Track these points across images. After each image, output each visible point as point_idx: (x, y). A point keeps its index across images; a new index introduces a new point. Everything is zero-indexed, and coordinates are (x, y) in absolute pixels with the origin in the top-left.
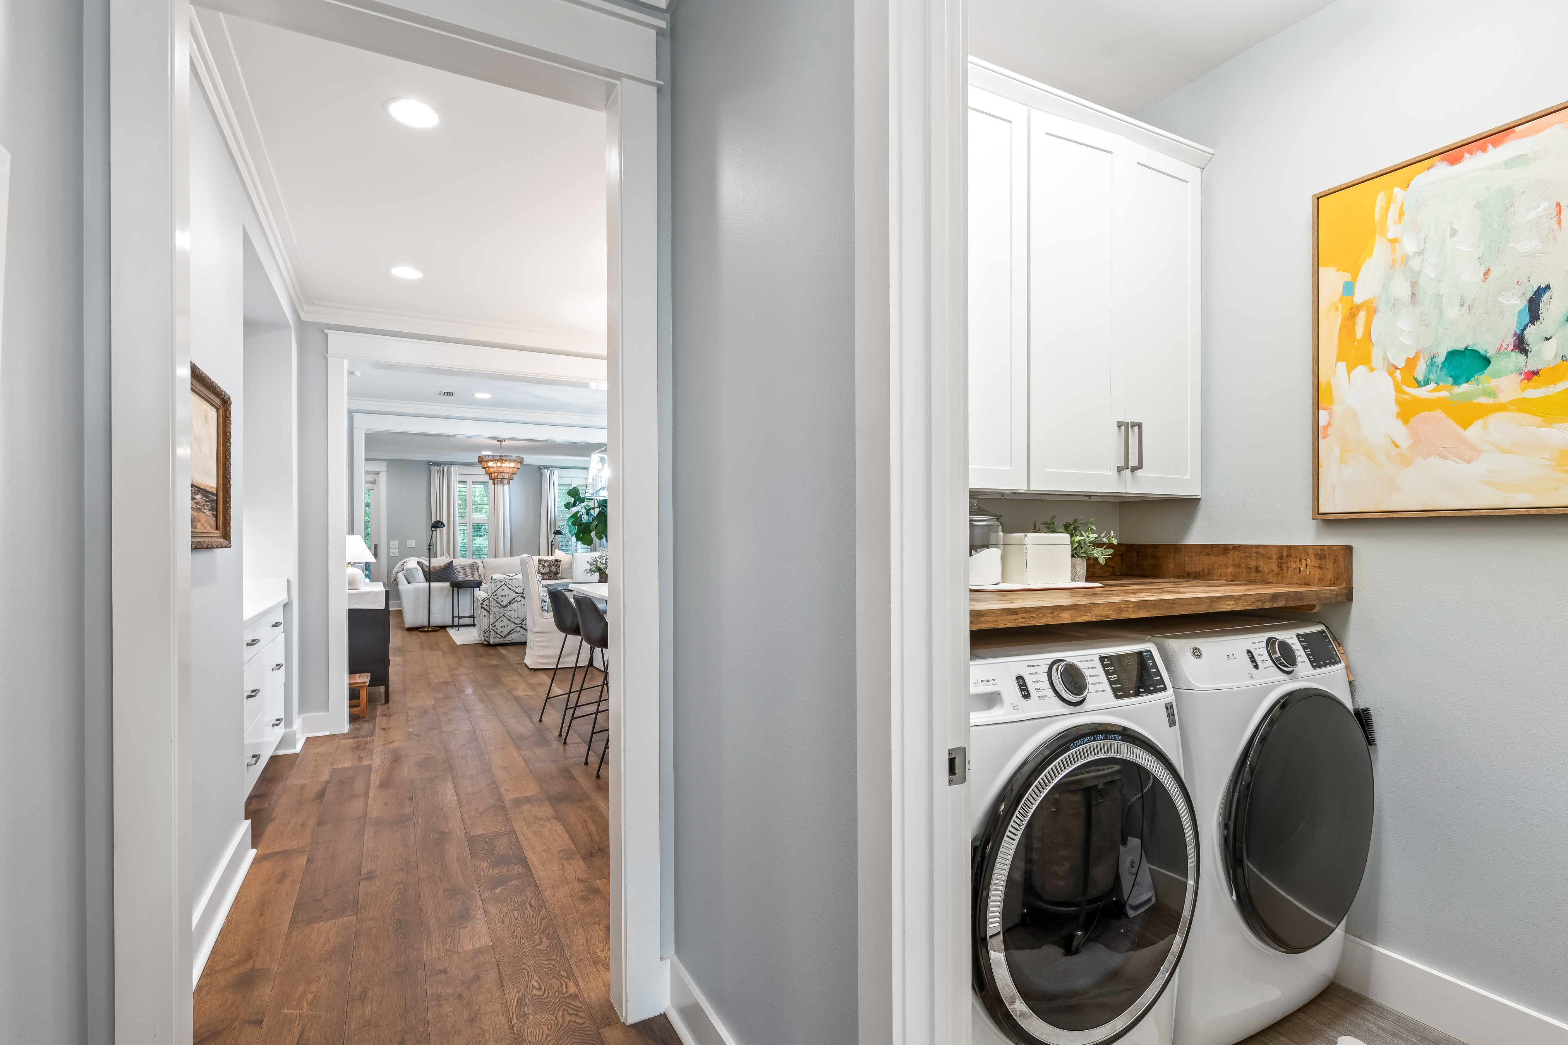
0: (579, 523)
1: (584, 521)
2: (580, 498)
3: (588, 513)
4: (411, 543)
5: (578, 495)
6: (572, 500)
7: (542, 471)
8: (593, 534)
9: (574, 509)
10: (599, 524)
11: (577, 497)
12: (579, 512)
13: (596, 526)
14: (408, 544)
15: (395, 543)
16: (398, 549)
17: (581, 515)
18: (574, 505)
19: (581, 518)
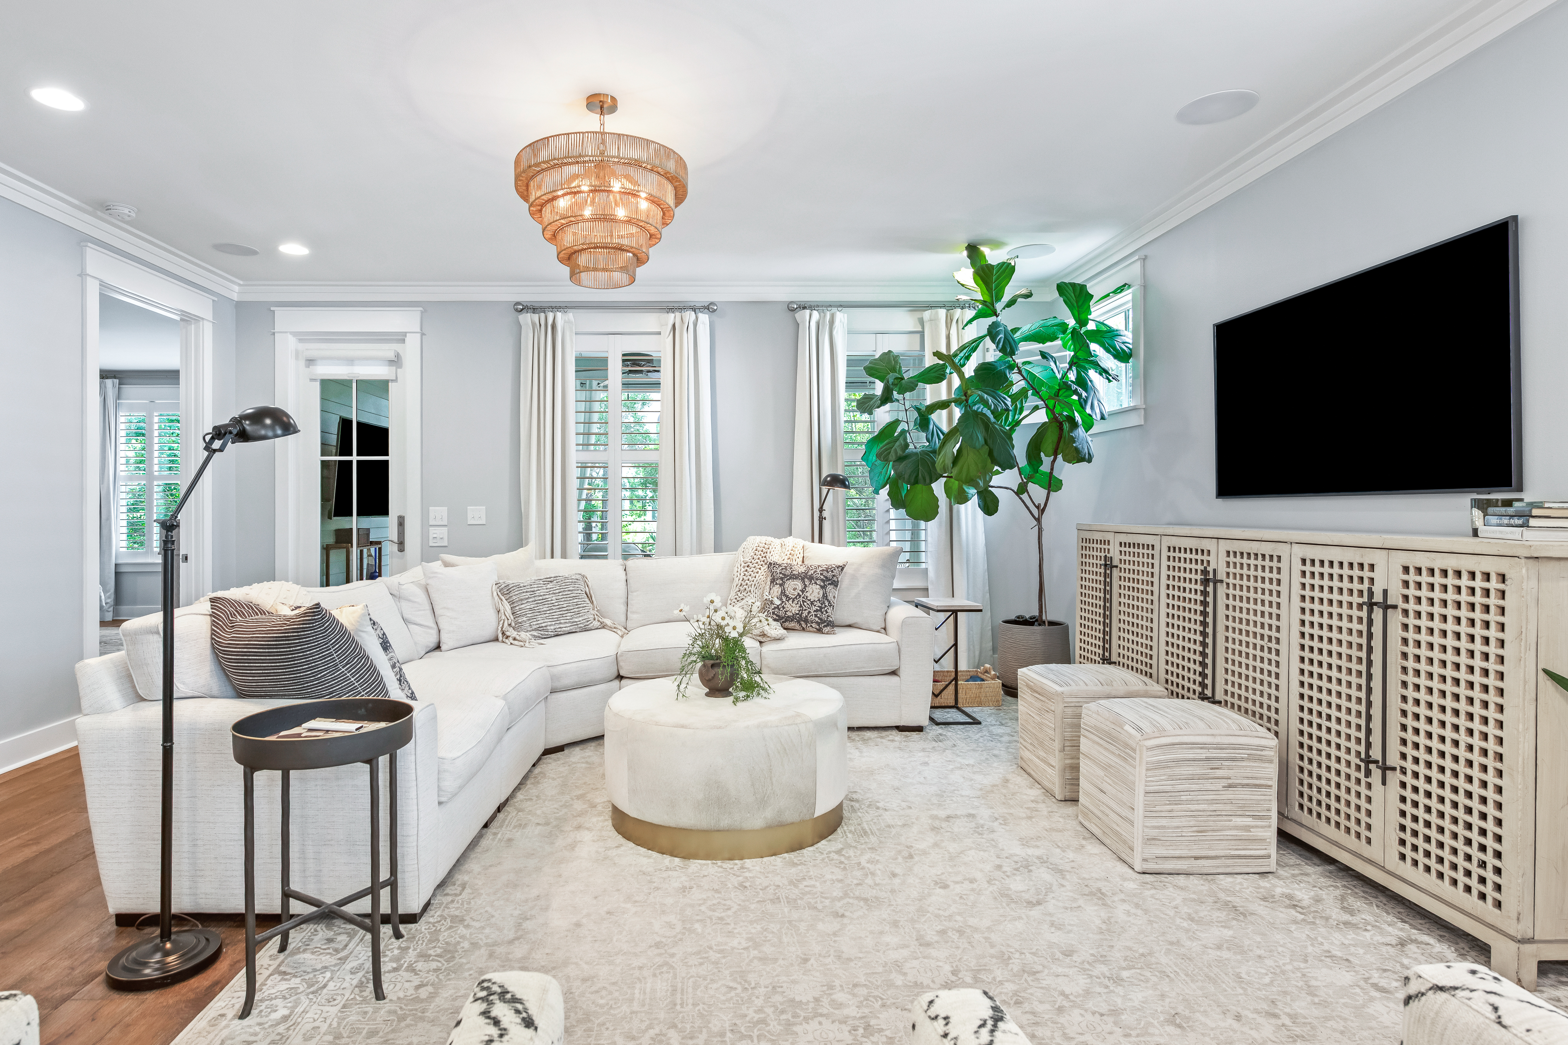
0: (900, 452)
1: (911, 446)
2: (902, 379)
3: (923, 422)
4: (476, 514)
5: (894, 370)
6: (879, 388)
7: (798, 315)
8: (938, 487)
9: (884, 415)
10: (965, 452)
11: (891, 377)
12: (897, 422)
13: (956, 460)
14: (470, 516)
15: (439, 513)
16: (446, 529)
17: (903, 432)
18: (886, 398)
19: (905, 439)
